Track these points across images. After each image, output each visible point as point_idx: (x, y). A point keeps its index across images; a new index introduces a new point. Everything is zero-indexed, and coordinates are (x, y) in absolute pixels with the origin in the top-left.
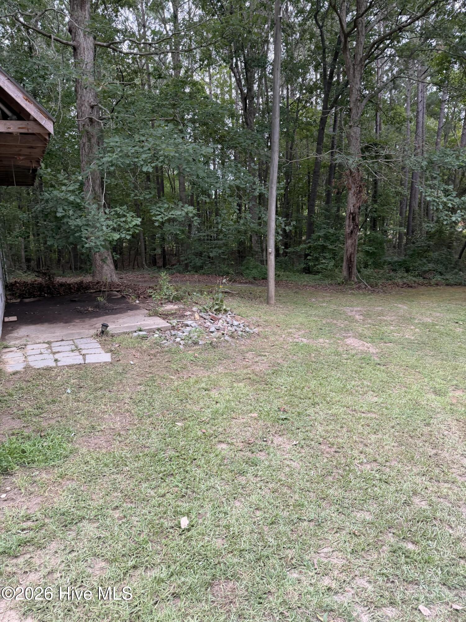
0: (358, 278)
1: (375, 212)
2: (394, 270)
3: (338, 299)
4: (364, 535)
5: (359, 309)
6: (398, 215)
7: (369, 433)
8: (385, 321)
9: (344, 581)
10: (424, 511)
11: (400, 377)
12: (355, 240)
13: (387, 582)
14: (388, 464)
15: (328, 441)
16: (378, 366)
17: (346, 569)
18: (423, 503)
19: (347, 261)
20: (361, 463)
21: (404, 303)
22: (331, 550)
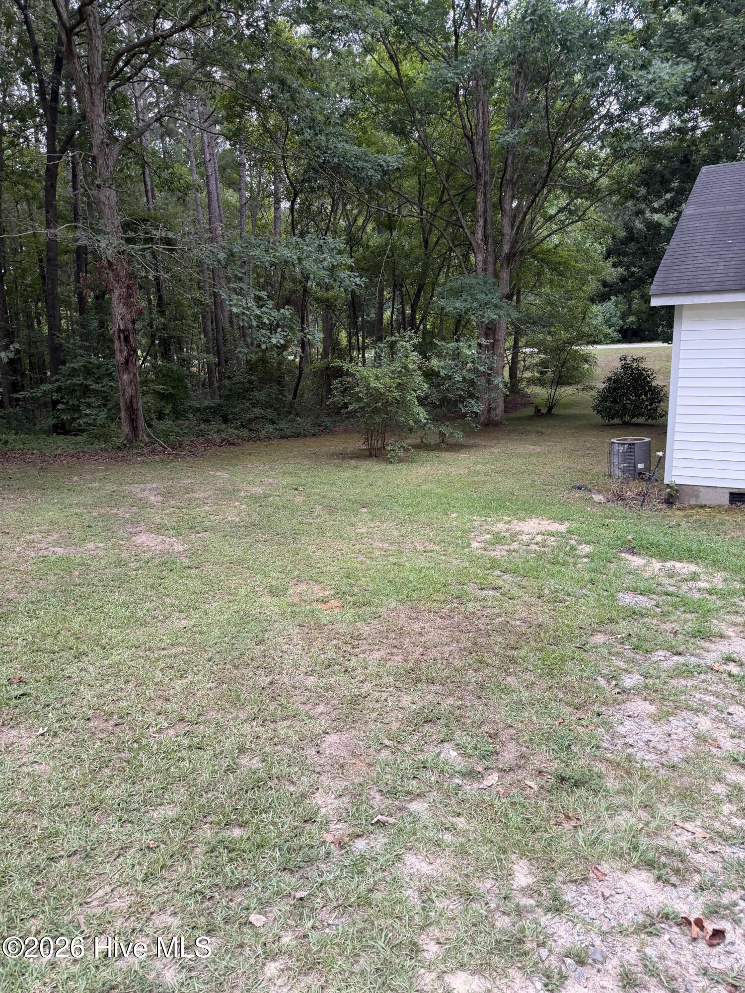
0: (149, 436)
1: (164, 329)
2: (207, 421)
3: (120, 473)
4: (165, 843)
5: (154, 485)
6: (202, 336)
7: (171, 679)
8: (196, 499)
9: (133, 930)
10: (255, 773)
11: (220, 581)
12: (135, 375)
13: (202, 902)
14: (202, 718)
15: (102, 710)
16: (188, 571)
17: (137, 910)
18: (254, 761)
19: (127, 408)
20: (160, 731)
21: (224, 469)
22: (108, 889)
